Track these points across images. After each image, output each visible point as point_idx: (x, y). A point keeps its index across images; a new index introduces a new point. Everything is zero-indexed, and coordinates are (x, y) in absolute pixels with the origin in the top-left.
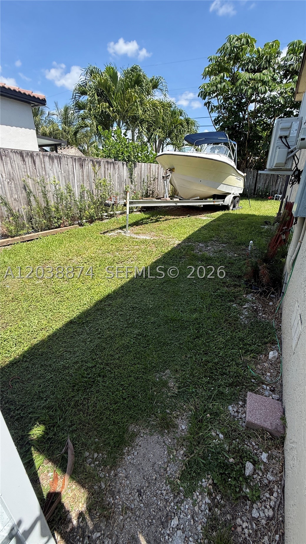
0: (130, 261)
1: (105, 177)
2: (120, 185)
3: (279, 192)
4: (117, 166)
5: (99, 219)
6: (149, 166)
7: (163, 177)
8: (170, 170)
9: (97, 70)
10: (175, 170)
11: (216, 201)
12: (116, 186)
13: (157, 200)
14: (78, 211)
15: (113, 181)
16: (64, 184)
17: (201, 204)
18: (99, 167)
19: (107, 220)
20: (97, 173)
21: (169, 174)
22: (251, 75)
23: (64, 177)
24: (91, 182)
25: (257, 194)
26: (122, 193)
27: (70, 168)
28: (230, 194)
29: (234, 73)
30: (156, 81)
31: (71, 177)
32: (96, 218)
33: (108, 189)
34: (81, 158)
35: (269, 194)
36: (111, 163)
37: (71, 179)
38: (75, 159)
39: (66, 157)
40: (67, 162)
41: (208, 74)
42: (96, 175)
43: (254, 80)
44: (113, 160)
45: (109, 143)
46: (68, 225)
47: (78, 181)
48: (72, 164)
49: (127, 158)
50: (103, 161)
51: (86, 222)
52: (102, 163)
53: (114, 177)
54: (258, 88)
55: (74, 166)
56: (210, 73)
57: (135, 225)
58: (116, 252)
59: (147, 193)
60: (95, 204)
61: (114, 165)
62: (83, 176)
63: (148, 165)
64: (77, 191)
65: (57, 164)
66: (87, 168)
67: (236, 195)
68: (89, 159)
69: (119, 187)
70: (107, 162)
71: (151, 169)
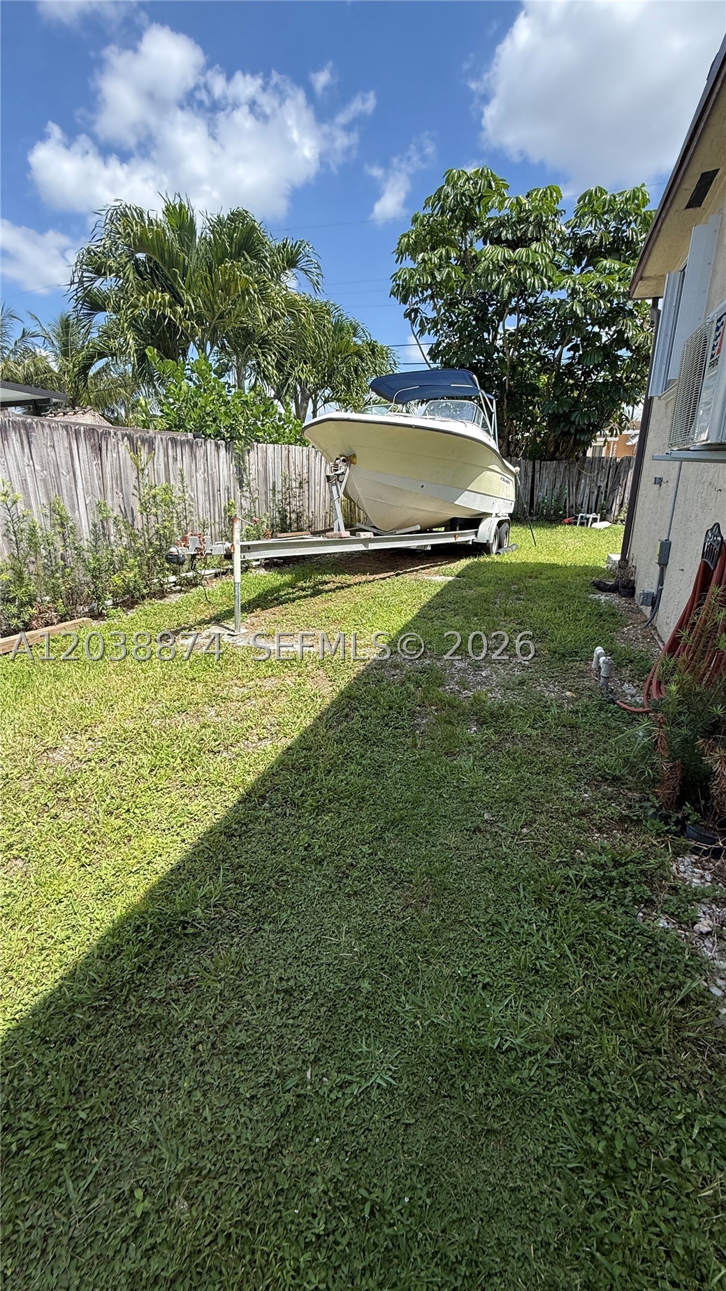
0: (255, 738)
1: (168, 480)
2: (212, 497)
3: (585, 508)
4: (202, 452)
5: (152, 595)
6: (285, 453)
7: (328, 477)
8: (344, 461)
9: (137, 214)
10: (358, 460)
11: (460, 535)
12: (200, 502)
13: (316, 539)
14: (89, 578)
15: (192, 490)
16: (44, 501)
17: (427, 542)
18: (149, 453)
19: (179, 595)
20: (143, 470)
21: (342, 471)
22: (509, 254)
23: (44, 481)
24: (127, 495)
25: (537, 514)
26: (217, 520)
27: (62, 455)
28: (489, 515)
29: (466, 249)
30: (292, 252)
31: (65, 479)
32: (145, 591)
33: (177, 512)
34: (93, 429)
35: (565, 512)
36: (182, 444)
37: (64, 487)
38: (77, 433)
39: (49, 426)
40: (52, 439)
41: (407, 249)
42: (141, 475)
43: (515, 262)
44: (190, 436)
45: (177, 391)
46: (55, 621)
47: (86, 493)
48: (67, 445)
49: (227, 431)
50: (160, 439)
51: (115, 605)
52: (157, 442)
53: (194, 480)
54: (526, 280)
55: (75, 452)
56: (413, 249)
57: (259, 606)
58: (206, 708)
59: (283, 519)
60: (140, 555)
61: (192, 448)
62: (102, 478)
63: (283, 449)
64: (84, 521)
65: (17, 445)
66: (115, 455)
67: (504, 518)
68: (119, 433)
69: (207, 505)
70: (174, 441)
71: (291, 460)
